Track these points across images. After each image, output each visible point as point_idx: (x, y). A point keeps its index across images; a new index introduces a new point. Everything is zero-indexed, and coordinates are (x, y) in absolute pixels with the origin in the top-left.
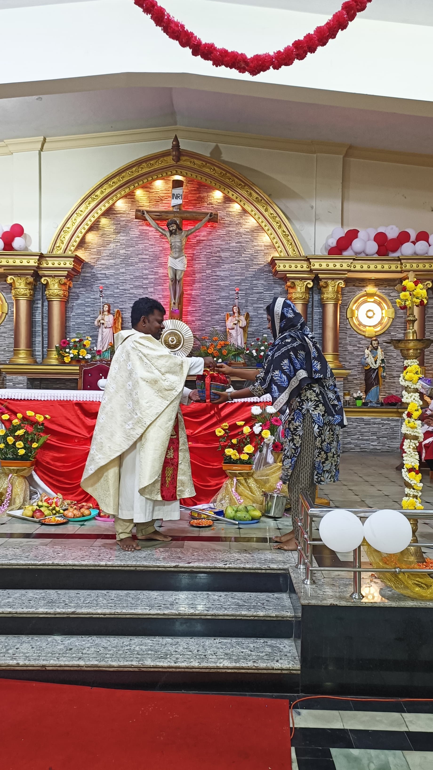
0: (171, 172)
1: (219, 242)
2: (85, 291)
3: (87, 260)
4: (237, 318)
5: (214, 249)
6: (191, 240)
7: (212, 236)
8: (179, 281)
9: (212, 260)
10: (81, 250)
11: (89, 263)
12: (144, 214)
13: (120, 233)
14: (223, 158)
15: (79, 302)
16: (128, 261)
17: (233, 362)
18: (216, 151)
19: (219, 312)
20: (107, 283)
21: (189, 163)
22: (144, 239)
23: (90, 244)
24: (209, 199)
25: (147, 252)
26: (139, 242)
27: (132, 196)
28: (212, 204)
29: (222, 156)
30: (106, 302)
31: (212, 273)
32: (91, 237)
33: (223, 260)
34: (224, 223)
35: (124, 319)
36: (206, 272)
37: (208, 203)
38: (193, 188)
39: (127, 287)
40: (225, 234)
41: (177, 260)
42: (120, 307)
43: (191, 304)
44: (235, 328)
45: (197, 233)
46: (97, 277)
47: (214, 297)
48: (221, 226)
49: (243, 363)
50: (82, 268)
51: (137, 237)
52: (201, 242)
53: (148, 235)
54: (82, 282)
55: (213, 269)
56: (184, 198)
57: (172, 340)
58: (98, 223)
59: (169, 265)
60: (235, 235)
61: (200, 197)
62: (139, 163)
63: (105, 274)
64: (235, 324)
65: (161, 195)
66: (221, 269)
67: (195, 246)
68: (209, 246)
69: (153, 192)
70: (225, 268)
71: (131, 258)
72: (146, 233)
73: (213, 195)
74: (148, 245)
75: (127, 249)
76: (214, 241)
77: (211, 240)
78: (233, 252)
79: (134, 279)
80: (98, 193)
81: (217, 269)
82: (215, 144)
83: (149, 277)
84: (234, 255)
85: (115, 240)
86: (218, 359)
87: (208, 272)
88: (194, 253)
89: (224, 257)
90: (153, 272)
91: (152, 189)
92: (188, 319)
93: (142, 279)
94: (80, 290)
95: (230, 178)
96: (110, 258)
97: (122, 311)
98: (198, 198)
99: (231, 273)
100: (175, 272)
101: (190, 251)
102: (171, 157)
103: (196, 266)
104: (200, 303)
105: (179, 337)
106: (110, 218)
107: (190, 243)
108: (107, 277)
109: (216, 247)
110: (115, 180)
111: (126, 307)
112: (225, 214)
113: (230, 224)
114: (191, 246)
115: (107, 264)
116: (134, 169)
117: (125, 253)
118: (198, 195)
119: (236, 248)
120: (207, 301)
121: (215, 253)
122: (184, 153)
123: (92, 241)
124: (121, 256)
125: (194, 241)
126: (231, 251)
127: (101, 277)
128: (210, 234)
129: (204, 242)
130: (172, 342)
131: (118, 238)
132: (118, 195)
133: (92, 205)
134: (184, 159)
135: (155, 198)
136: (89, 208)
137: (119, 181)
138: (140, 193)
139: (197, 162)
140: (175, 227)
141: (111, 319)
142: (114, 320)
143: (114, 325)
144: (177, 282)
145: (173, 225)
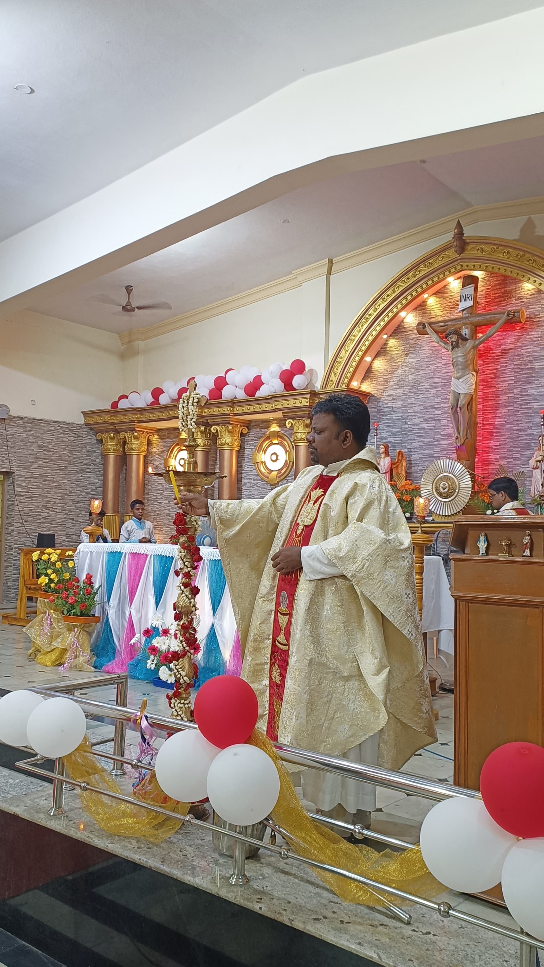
0: (456, 268)
1: (531, 348)
3: (373, 393)
4: (542, 453)
5: (524, 359)
6: (494, 352)
7: (523, 341)
8: (460, 408)
9: (523, 374)
10: (367, 381)
11: (376, 395)
12: (425, 327)
13: (409, 354)
14: (536, 234)
16: (418, 389)
18: (530, 225)
19: (532, 446)
20: (394, 418)
21: (476, 252)
22: (437, 358)
23: (377, 373)
24: (518, 292)
25: (440, 374)
26: (431, 363)
27: (423, 306)
28: (521, 299)
29: (536, 230)
30: (393, 441)
31: (521, 392)
32: (379, 365)
33: (536, 373)
34: (539, 321)
35: (413, 462)
36: (513, 392)
37: (516, 298)
38: (497, 282)
39: (416, 421)
40: (540, 336)
41: (461, 380)
42: (408, 447)
43: (493, 437)
44: (540, 467)
45: (502, 341)
46: (384, 412)
47: (525, 426)
48: (535, 326)
51: (428, 357)
52: (507, 351)
53: (440, 352)
55: (523, 387)
56: (486, 297)
57: (444, 487)
58: (385, 347)
59: (452, 388)
61: (505, 292)
62: (415, 267)
63: (392, 407)
64: (539, 461)
65: (456, 299)
66: (534, 386)
67: (499, 359)
68: (518, 355)
69: (447, 297)
70: (540, 383)
71: (421, 384)
73: (523, 285)
74: (441, 365)
75: (417, 374)
76: (524, 348)
77: (520, 347)
79: (424, 411)
80: (371, 311)
81: (529, 386)
82: (527, 217)
83: (442, 405)
85: (403, 365)
87: (515, 391)
88: (497, 369)
89: (538, 368)
91: (447, 293)
92: (490, 457)
93: (433, 410)
95: (531, 260)
96: (398, 387)
97: (410, 452)
98: (503, 293)
100: (457, 396)
101: (492, 366)
102: (454, 249)
103: (500, 386)
104: (505, 435)
105: (453, 482)
106: (399, 338)
107: (493, 355)
108: (394, 411)
109: (528, 356)
110: (389, 292)
111: (416, 446)
112: (540, 309)
114: (493, 358)
115: (394, 394)
116: (411, 274)
117: (415, 379)
118: (503, 290)
120: (515, 432)
121: (525, 365)
122: (468, 241)
123: (378, 369)
124: (410, 383)
125: (497, 352)
127: (387, 411)
128: (520, 339)
129: (510, 351)
130: (444, 489)
131: (407, 361)
132: (395, 310)
133: (365, 326)
134: (469, 248)
135: (449, 304)
136: (362, 331)
137: (394, 292)
138: (432, 302)
139: (486, 248)
140: (454, 338)
141: (387, 462)
142: (392, 464)
143: (391, 470)
144: (458, 409)
145: (451, 336)
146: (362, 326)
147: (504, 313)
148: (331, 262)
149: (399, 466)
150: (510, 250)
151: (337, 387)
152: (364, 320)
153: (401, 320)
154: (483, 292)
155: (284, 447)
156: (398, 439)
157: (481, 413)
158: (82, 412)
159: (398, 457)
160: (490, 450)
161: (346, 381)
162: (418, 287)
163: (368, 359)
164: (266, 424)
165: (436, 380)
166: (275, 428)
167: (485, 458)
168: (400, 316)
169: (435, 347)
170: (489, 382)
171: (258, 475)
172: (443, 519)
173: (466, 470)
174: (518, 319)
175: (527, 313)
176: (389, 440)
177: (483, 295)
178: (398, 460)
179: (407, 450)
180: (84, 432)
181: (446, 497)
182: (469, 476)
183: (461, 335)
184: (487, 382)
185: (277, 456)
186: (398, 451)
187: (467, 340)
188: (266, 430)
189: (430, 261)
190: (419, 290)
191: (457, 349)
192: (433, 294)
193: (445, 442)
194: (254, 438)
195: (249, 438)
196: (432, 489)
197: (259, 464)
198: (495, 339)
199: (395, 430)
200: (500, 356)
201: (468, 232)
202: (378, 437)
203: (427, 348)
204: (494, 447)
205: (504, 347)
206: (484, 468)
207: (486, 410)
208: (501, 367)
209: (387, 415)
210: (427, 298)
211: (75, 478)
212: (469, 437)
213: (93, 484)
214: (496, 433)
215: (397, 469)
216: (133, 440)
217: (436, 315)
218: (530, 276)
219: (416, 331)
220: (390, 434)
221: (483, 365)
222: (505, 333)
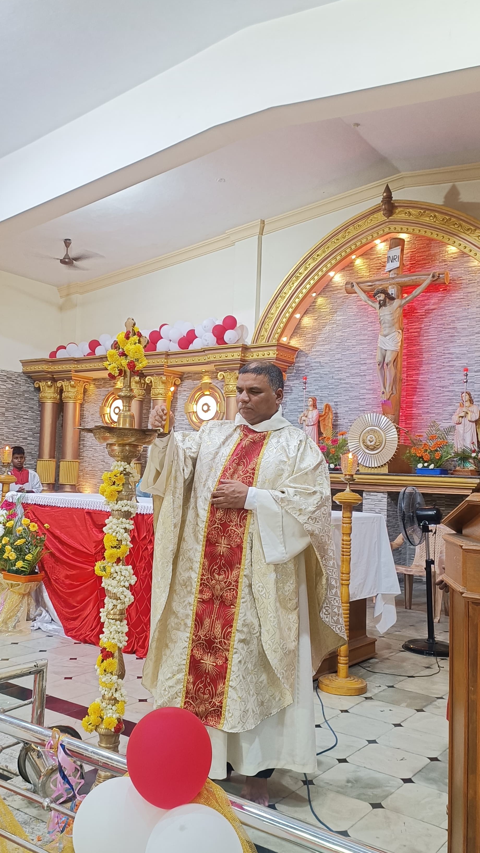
0: (384, 231)
1: (454, 309)
2: (298, 384)
3: (301, 348)
4: (464, 409)
5: (447, 319)
6: (419, 311)
7: (445, 302)
8: (387, 365)
9: (445, 333)
10: (296, 337)
11: (304, 350)
12: (353, 286)
13: (336, 312)
14: (460, 200)
15: (292, 396)
16: (344, 345)
17: (458, 468)
18: (453, 192)
20: (321, 372)
21: (403, 215)
22: (363, 316)
23: (305, 329)
24: (441, 255)
25: (366, 332)
26: (357, 321)
27: (351, 267)
28: (445, 262)
29: (460, 197)
30: (320, 395)
31: (444, 350)
32: (307, 321)
33: (458, 332)
34: (461, 283)
35: (339, 415)
36: (436, 351)
37: (440, 260)
38: (422, 245)
39: (343, 376)
40: (462, 297)
41: (387, 338)
42: (335, 400)
43: (416, 393)
44: (463, 422)
45: (425, 301)
46: (312, 367)
47: (446, 383)
48: (457, 288)
49: (471, 471)
50: (297, 357)
51: (354, 315)
52: (430, 311)
53: (367, 311)
54: (295, 373)
55: (446, 346)
56: (411, 259)
57: (371, 440)
58: (314, 305)
59: (378, 345)
60: (475, 296)
61: (430, 255)
62: (345, 228)
63: (320, 362)
64: (462, 417)
65: (383, 260)
66: (456, 345)
67: (423, 318)
68: (441, 315)
69: (374, 259)
70: (462, 343)
71: (348, 341)
72: (365, 309)
73: (447, 249)
74: (367, 323)
75: (344, 331)
76: (446, 308)
78: (473, 320)
79: (351, 366)
80: (301, 270)
81: (451, 345)
82: (451, 184)
83: (368, 361)
84: (474, 323)
85: (331, 322)
86: (429, 465)
87: (440, 349)
88: (421, 328)
89: (460, 328)
90: (372, 355)
92: (413, 412)
93: (359, 366)
94: (293, 383)
95: (456, 223)
96: (326, 343)
97: (337, 405)
98: (427, 256)
99: (469, 348)
100: (384, 353)
101: (416, 325)
102: (382, 212)
103: (424, 344)
104: (428, 391)
105: (380, 436)
106: (327, 297)
107: (417, 314)
108: (322, 366)
109: (450, 317)
110: (319, 252)
111: (342, 400)
112: (463, 271)
113: (469, 284)
114: (418, 318)
115: (322, 350)
116: (340, 235)
117: (342, 336)
118: (427, 253)
119: (477, 314)
121: (448, 325)
122: (396, 204)
123: (307, 325)
124: (338, 339)
125: (421, 311)
126: (470, 319)
127: (315, 366)
128: (443, 300)
129: (434, 311)
130: (371, 442)
131: (335, 318)
132: (324, 269)
133: (295, 284)
134: (397, 211)
135: (376, 265)
136: (293, 288)
137: (324, 252)
138: (359, 262)
139: (413, 212)
140: (382, 297)
141: (315, 415)
142: (320, 416)
143: (319, 422)
144: (385, 365)
145: (379, 295)
146: (293, 284)
147: (429, 275)
148: (263, 222)
149: (326, 419)
150: (437, 214)
151: (268, 342)
152: (294, 278)
153: (329, 279)
154: (409, 255)
155: (215, 399)
156: (326, 393)
157: (405, 369)
158: (20, 361)
159: (326, 410)
160: (413, 405)
161: (277, 336)
162: (347, 248)
163: (298, 316)
164: (198, 376)
165: (362, 338)
166: (206, 380)
167: (408, 412)
168: (329, 275)
169: (362, 305)
170: (413, 340)
171: (189, 425)
172: (369, 471)
173: (393, 424)
174: (443, 280)
175: (451, 275)
176: (316, 393)
177: (408, 257)
178: (325, 413)
179: (333, 403)
180: (22, 380)
181: (373, 450)
182: (395, 430)
183: (388, 294)
184: (411, 340)
185: (209, 407)
186: (325, 404)
187: (393, 299)
188: (199, 381)
189: (359, 224)
190: (348, 251)
191: (384, 307)
192: (360, 256)
193: (370, 396)
194: (186, 389)
195: (182, 389)
196: (359, 441)
197: (191, 413)
198: (419, 299)
199: (323, 384)
200: (424, 315)
201: (396, 196)
202: (306, 390)
203: (354, 307)
204: (417, 402)
205: (428, 307)
206: (408, 422)
207: (410, 367)
208: (425, 326)
209: (314, 370)
210: (355, 259)
211: (12, 424)
212: (395, 392)
213: (30, 430)
214: (419, 388)
215: (324, 421)
216: (69, 389)
217: (363, 275)
218: (455, 240)
219: (344, 291)
220: (318, 388)
221: (408, 324)
222: (429, 294)
